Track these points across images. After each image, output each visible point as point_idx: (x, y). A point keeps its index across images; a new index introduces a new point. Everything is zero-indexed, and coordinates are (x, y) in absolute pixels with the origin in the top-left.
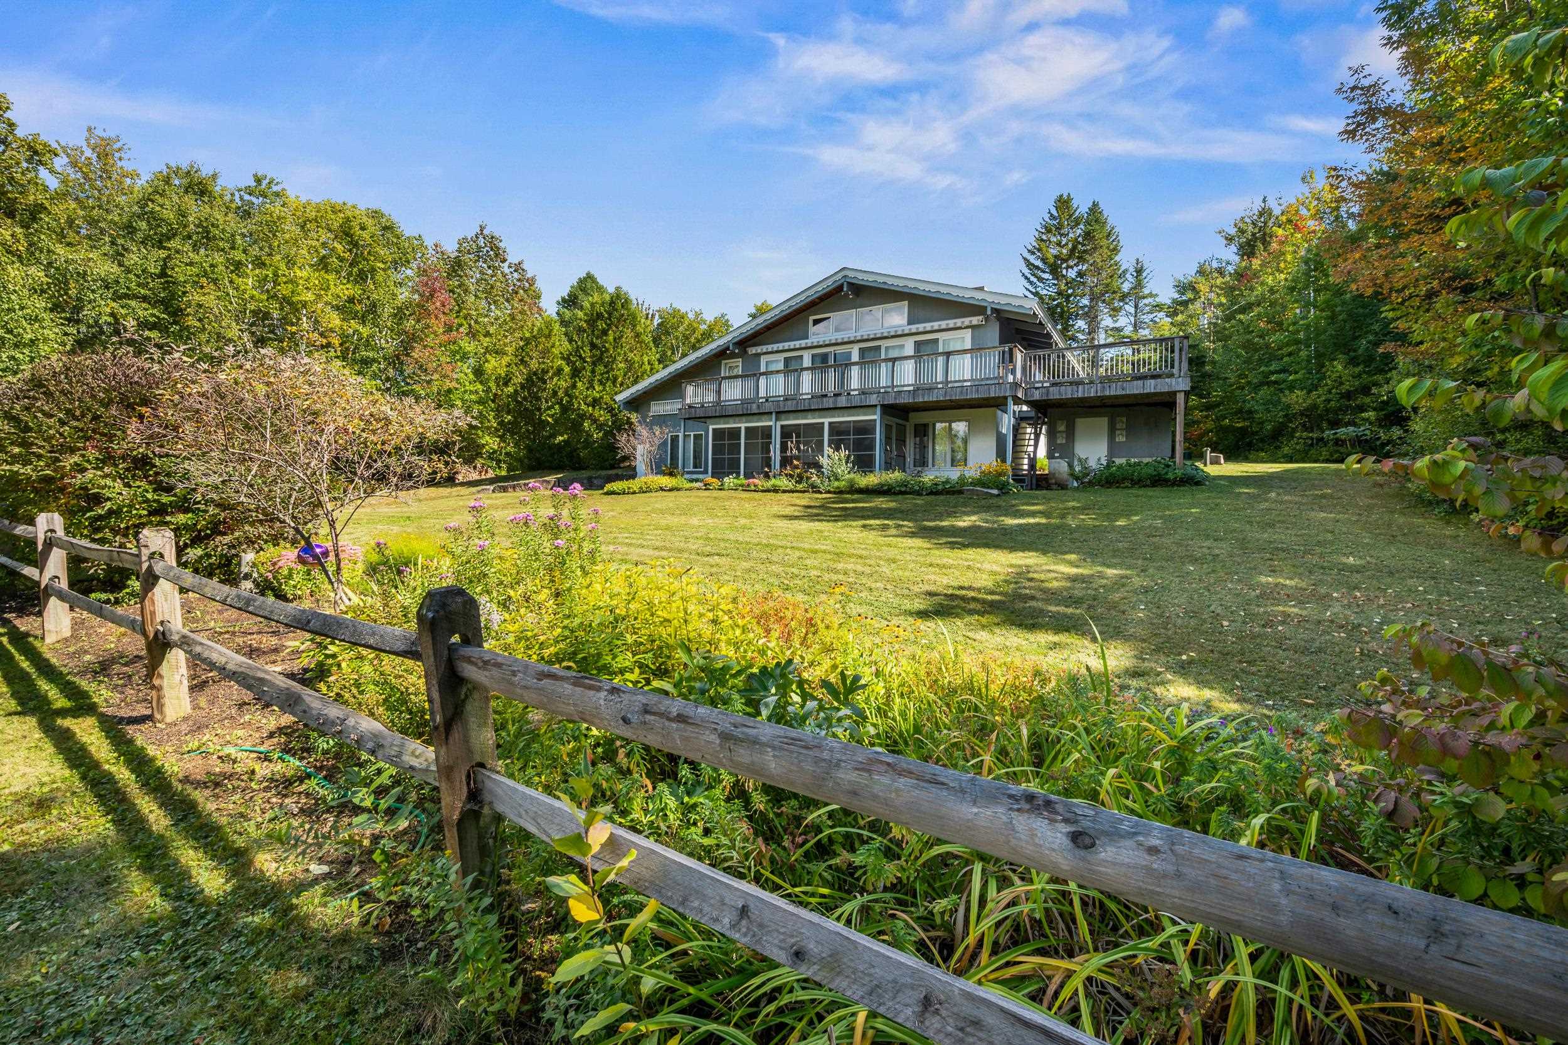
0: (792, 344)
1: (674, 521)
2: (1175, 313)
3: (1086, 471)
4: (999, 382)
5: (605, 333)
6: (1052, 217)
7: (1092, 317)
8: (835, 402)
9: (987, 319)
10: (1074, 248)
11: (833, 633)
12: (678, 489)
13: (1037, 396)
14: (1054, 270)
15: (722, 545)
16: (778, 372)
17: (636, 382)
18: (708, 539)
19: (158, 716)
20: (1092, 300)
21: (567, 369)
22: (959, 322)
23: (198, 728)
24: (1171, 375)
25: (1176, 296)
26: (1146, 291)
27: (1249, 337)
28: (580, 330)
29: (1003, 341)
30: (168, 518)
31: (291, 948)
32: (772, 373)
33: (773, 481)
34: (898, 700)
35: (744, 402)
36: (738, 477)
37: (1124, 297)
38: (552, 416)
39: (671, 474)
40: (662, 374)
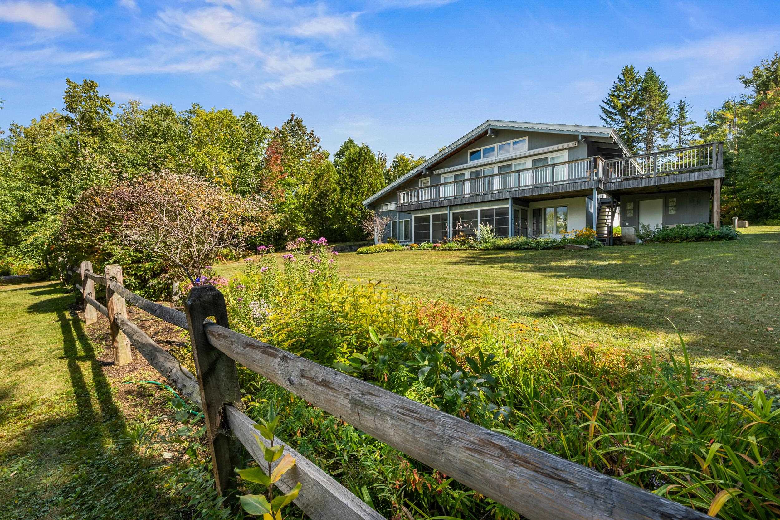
0: (458, 167)
1: (392, 266)
2: (707, 134)
3: (648, 233)
4: (587, 180)
5: (357, 168)
6: (620, 80)
7: (649, 140)
8: (484, 198)
9: (579, 143)
10: (636, 98)
11: (479, 327)
12: (396, 250)
13: (613, 187)
14: (622, 113)
15: (417, 278)
16: (450, 183)
17: (373, 194)
18: (409, 275)
19: (116, 362)
20: (648, 129)
21: (338, 189)
22: (560, 146)
23: (134, 369)
24: (710, 168)
25: (708, 123)
26: (687, 120)
27: (766, 144)
28: (344, 167)
29: (589, 155)
30: (141, 265)
31: (136, 506)
32: (447, 183)
33: (448, 244)
34: (522, 373)
35: (432, 201)
36: (429, 241)
37: (671, 126)
38: (331, 214)
39: (392, 242)
40: (388, 188)
